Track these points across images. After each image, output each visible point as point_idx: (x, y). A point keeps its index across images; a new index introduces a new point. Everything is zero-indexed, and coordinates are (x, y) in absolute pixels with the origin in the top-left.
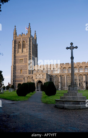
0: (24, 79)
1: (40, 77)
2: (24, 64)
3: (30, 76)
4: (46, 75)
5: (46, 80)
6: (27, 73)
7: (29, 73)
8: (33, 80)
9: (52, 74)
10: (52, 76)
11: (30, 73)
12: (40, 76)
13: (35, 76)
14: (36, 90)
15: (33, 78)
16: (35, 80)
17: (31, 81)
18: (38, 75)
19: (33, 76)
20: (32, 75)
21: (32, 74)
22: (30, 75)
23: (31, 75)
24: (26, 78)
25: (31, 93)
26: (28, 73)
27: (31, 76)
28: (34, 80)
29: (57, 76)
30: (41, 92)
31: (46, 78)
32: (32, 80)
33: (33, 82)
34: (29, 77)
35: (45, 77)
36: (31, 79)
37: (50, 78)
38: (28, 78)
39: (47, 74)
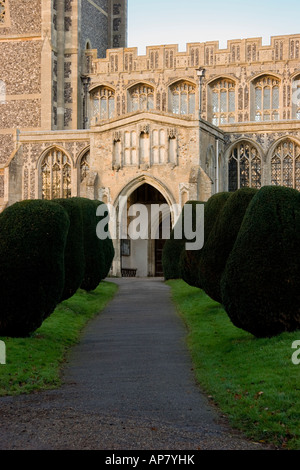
0: (14, 168)
1: (146, 155)
2: (13, 39)
3: (63, 148)
4: (196, 134)
5: (195, 180)
6: (35, 122)
7: (55, 118)
8: (88, 180)
9: (246, 129)
10: (243, 143)
11: (67, 116)
12: (146, 141)
13: (108, 140)
14: (116, 265)
15: (91, 160)
16: (106, 180)
17: (73, 187)
18: (131, 137)
19: (94, 142)
20: (81, 135)
21: (83, 124)
22: (62, 135)
23: (73, 132)
24: (29, 165)
25: (78, 298)
26: (47, 118)
27: (70, 143)
28: (96, 183)
29: (287, 141)
30: (158, 284)
31: (196, 161)
32: (81, 178)
33: (88, 194)
34: (53, 150)
35: (192, 156)
36: (74, 173)
37: (233, 163)
38: (44, 164)
39: (206, 127)
